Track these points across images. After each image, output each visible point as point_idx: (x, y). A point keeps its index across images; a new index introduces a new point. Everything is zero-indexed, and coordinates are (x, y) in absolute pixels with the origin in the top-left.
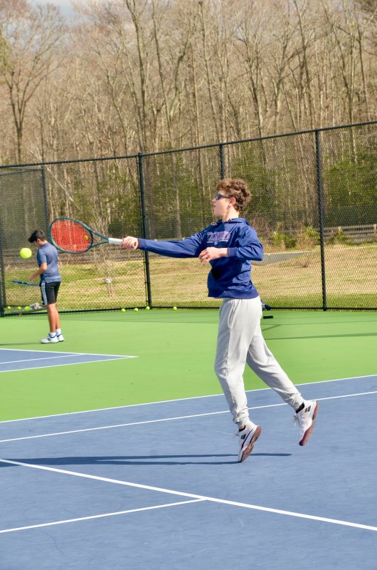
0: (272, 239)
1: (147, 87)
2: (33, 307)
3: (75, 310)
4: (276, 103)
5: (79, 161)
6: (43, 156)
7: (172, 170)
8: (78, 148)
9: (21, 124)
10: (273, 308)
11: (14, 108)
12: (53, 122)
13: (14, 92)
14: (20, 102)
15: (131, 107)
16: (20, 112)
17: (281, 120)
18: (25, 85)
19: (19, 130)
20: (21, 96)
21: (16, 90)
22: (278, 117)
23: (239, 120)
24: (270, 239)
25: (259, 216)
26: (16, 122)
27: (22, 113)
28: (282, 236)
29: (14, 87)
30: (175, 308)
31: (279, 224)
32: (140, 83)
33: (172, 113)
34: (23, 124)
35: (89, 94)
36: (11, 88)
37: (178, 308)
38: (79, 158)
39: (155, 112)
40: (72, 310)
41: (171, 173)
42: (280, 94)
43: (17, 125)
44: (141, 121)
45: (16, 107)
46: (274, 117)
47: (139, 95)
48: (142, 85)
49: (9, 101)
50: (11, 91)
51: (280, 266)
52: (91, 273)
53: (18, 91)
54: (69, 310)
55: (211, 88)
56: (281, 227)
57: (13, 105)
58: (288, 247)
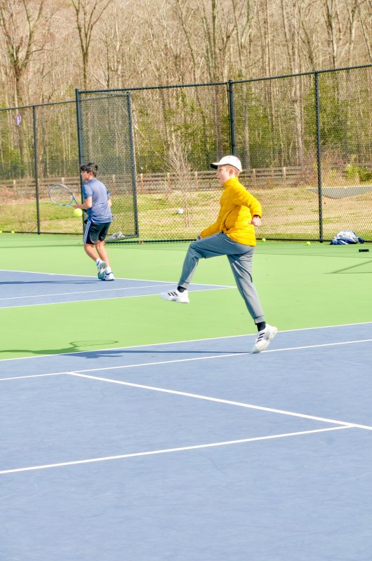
0: (346, 172)
1: (218, 13)
2: (116, 236)
3: (157, 239)
4: (351, 31)
5: (144, 89)
6: (108, 82)
7: (242, 99)
8: (143, 75)
9: (87, 49)
10: (366, 242)
11: (80, 31)
12: (118, 47)
13: (81, 15)
14: (87, 25)
15: (201, 32)
16: (86, 36)
17: (354, 48)
18: (92, 8)
19: (85, 55)
20: (87, 19)
21: (83, 13)
22: (352, 45)
23: (313, 47)
24: (344, 172)
25: (332, 148)
26: (82, 47)
27: (88, 37)
28: (357, 169)
29: (81, 10)
30: (264, 240)
31: (354, 156)
32: (211, 8)
33: (243, 40)
34: (90, 48)
35: (157, 19)
36: (78, 11)
37: (267, 239)
38: (144, 86)
39: (225, 40)
40: (154, 240)
41: (241, 102)
42: (355, 22)
43: (83, 50)
44: (211, 47)
45: (83, 30)
46: (348, 44)
47: (210, 21)
48: (213, 10)
49: (75, 25)
50: (77, 14)
51: (358, 199)
52: (162, 203)
53: (85, 14)
54: (151, 240)
55: (285, 13)
56: (355, 160)
57: (79, 28)
58: (362, 180)
